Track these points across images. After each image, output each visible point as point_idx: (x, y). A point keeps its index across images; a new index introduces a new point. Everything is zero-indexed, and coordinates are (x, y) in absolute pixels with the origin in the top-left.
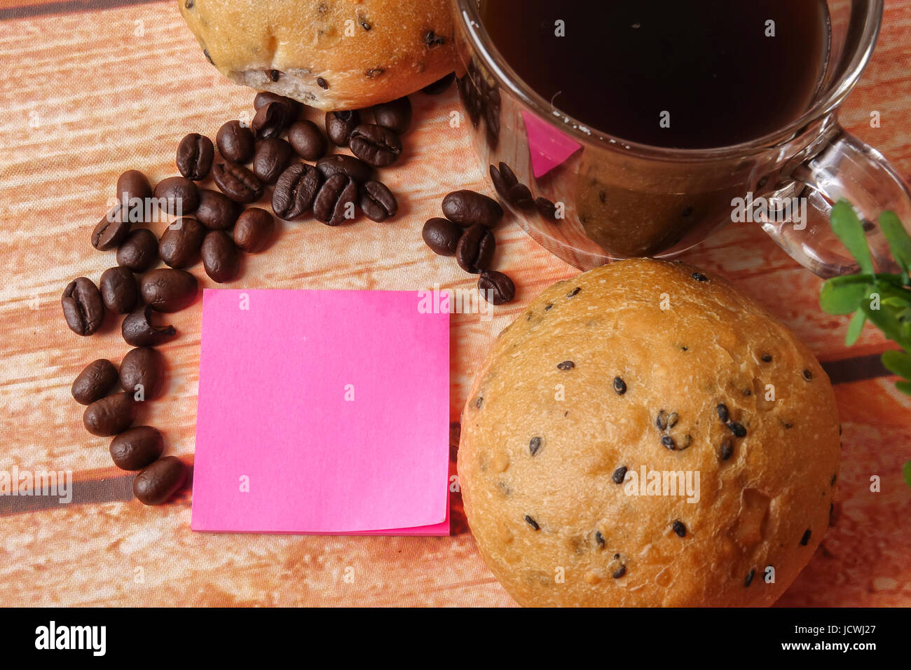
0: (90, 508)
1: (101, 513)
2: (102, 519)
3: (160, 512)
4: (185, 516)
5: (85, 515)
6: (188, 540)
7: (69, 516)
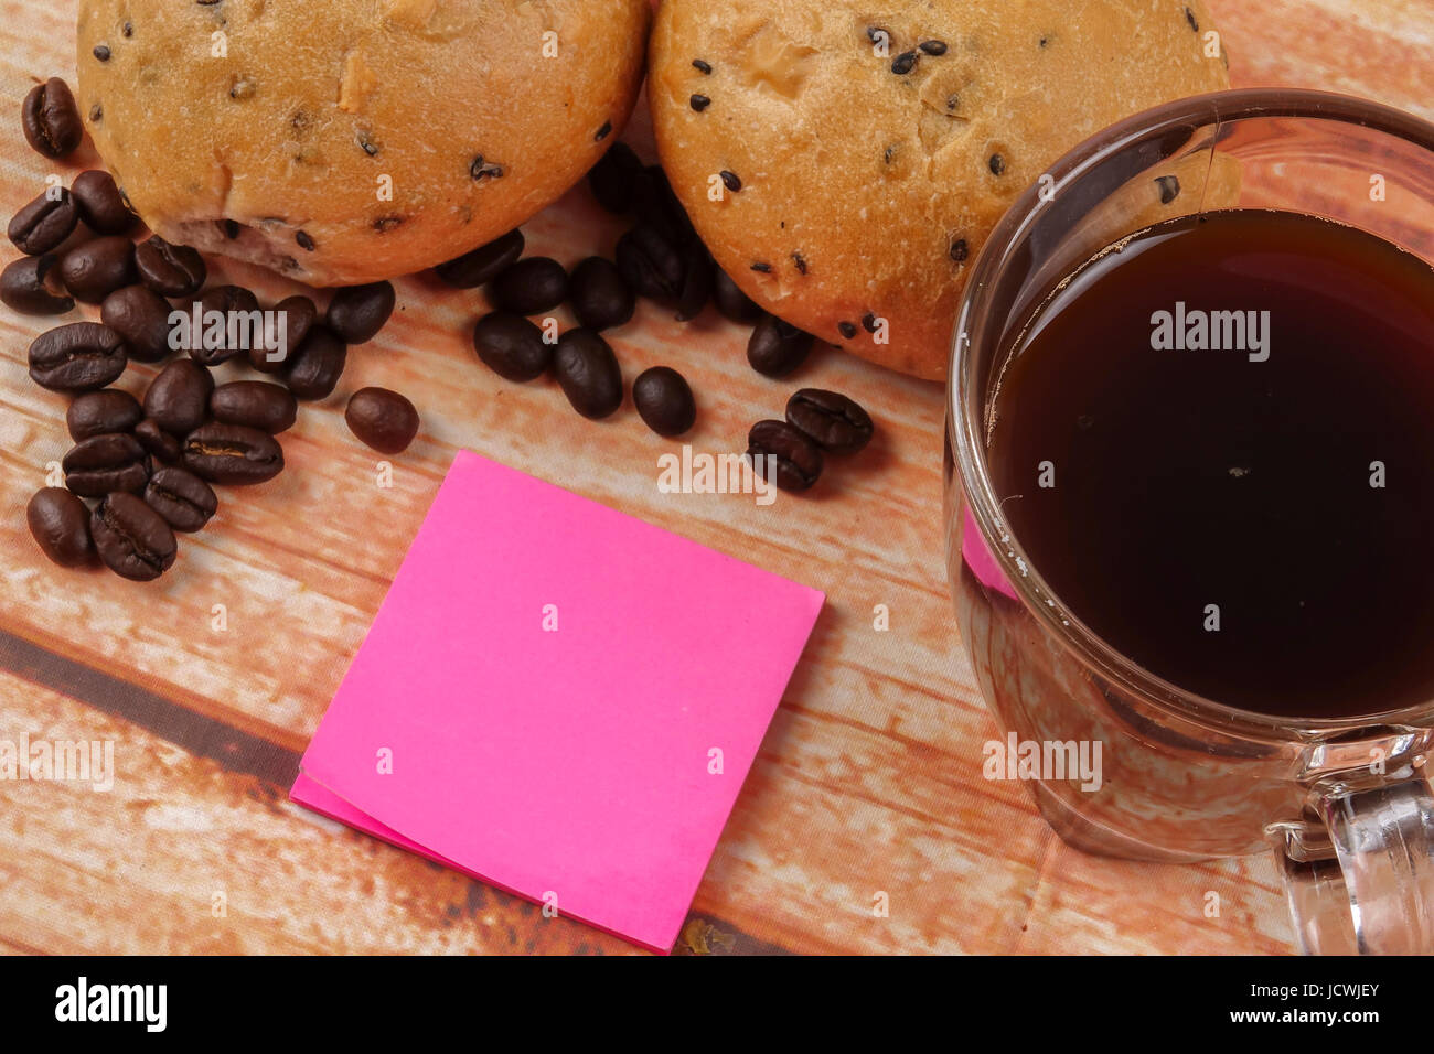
0: (140, 735)
1: (150, 750)
2: (147, 759)
3: (230, 797)
4: (260, 822)
5: (127, 741)
6: (242, 857)
7: (105, 729)
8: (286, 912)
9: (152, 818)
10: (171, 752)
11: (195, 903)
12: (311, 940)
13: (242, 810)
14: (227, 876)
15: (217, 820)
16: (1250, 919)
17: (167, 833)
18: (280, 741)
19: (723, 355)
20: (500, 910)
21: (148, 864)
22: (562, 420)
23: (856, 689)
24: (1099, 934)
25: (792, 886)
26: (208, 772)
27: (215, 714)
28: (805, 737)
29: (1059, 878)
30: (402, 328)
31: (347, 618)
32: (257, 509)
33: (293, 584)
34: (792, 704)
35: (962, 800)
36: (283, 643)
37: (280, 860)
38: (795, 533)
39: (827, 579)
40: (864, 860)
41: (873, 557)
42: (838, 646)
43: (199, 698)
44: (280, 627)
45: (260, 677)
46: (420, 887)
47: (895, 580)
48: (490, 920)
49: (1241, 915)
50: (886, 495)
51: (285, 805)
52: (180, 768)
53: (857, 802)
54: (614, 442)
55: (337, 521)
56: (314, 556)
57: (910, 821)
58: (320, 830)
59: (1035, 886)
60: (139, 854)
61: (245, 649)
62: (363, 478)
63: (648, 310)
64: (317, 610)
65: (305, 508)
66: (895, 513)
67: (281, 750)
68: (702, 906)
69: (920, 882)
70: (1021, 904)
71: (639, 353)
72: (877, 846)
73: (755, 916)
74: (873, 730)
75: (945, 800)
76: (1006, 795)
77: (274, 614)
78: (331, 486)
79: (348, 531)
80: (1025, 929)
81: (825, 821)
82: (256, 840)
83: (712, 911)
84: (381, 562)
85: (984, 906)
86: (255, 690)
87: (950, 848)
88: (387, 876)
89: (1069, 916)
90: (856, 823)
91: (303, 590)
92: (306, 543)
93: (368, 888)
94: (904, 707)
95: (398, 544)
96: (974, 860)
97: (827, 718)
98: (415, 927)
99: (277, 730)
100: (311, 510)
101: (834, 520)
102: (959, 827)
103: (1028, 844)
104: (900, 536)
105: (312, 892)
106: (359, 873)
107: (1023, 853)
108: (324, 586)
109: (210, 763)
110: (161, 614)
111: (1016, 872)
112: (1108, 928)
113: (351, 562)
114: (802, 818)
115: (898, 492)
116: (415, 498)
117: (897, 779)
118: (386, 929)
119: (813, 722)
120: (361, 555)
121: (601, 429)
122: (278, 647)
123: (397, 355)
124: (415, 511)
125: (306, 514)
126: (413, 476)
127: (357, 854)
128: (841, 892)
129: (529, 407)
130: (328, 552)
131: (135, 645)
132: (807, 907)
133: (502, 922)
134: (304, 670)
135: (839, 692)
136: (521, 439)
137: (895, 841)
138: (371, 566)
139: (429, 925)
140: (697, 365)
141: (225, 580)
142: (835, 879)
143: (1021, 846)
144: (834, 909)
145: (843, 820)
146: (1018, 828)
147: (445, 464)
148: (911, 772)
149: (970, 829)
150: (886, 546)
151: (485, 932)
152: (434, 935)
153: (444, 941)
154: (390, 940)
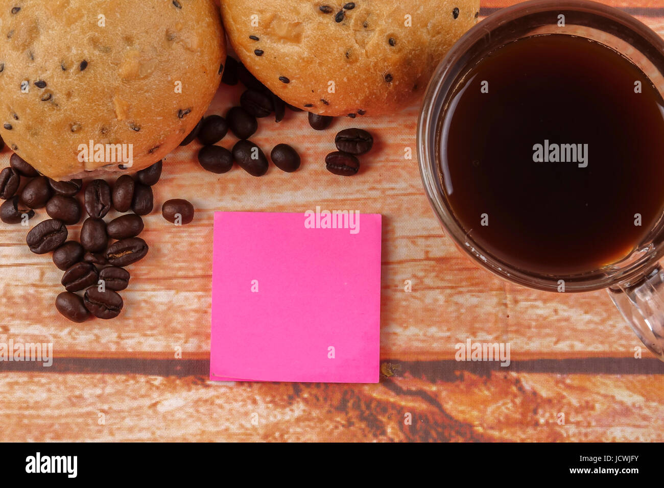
0: (141, 378)
1: (147, 382)
2: (148, 386)
3: (186, 388)
4: (202, 393)
5: (137, 382)
6: (202, 410)
7: (127, 380)
8: (227, 424)
9: (161, 409)
10: (156, 379)
11: (192, 435)
12: (242, 431)
13: (193, 391)
14: (199, 419)
15: (185, 399)
17: (169, 412)
18: (195, 358)
19: (300, 127)
20: (308, 391)
21: (167, 427)
22: (248, 181)
23: (407, 246)
24: (537, 307)
25: (414, 335)
26: (174, 381)
27: (166, 357)
28: (395, 273)
29: (513, 291)
30: (168, 168)
31: (199, 297)
32: (144, 267)
33: (172, 292)
34: (385, 262)
35: (465, 274)
36: (179, 318)
37: (216, 404)
38: (358, 191)
39: (378, 205)
40: (437, 314)
41: (393, 189)
42: (393, 231)
43: (157, 353)
44: (175, 312)
45: (177, 335)
46: (274, 393)
47: (405, 195)
48: (306, 395)
50: (387, 160)
51: (209, 382)
52: (162, 384)
53: (426, 292)
54: (272, 182)
55: (178, 259)
56: (176, 277)
57: (448, 291)
58: (227, 387)
59: (506, 298)
60: (162, 424)
61: (165, 326)
62: (180, 237)
63: (263, 121)
64: (187, 299)
65: (163, 259)
66: (394, 167)
67: (198, 361)
68: (383, 357)
69: (462, 314)
70: (503, 307)
71: (267, 140)
72: (440, 306)
73: (404, 353)
74: (420, 260)
75: (458, 277)
77: (170, 307)
78: (169, 246)
79: (184, 261)
80: (508, 317)
81: (416, 304)
82: (204, 401)
83: (388, 357)
84: (202, 269)
85: (490, 314)
86: (177, 341)
87: (468, 296)
88: (260, 394)
89: (523, 304)
90: (428, 300)
91: (177, 293)
92: (170, 273)
93: (255, 402)
94: (428, 246)
95: (206, 259)
96: (479, 297)
97: (401, 262)
98: (279, 410)
99: (193, 354)
100: (166, 259)
101: (371, 179)
102: (468, 286)
103: (496, 282)
104: (400, 176)
105: (234, 412)
106: (249, 398)
107: (496, 287)
108: (186, 288)
109: (173, 377)
110: (127, 326)
111: (496, 295)
112: (539, 303)
113: (191, 274)
114: (407, 307)
115: (391, 158)
116: (204, 237)
117: (437, 276)
118: (268, 415)
119: (396, 266)
120: (193, 269)
121: (265, 178)
122: (178, 320)
123: (171, 180)
124: (207, 242)
125: (165, 261)
126: (200, 228)
127: (245, 390)
128: (433, 330)
129: (233, 181)
130: (180, 273)
131: (122, 342)
132: (423, 341)
133: (311, 394)
134: (192, 326)
135: (402, 250)
136: (236, 196)
137: (446, 301)
138: (200, 272)
139: (284, 407)
140: (292, 136)
141: (146, 301)
142: (429, 326)
143: (494, 284)
144: (434, 338)
145: (423, 301)
146: (490, 277)
147: (210, 218)
148: (441, 271)
149: (472, 285)
150: (396, 182)
151: (306, 401)
152: (287, 410)
153: (292, 410)
154: (272, 419)
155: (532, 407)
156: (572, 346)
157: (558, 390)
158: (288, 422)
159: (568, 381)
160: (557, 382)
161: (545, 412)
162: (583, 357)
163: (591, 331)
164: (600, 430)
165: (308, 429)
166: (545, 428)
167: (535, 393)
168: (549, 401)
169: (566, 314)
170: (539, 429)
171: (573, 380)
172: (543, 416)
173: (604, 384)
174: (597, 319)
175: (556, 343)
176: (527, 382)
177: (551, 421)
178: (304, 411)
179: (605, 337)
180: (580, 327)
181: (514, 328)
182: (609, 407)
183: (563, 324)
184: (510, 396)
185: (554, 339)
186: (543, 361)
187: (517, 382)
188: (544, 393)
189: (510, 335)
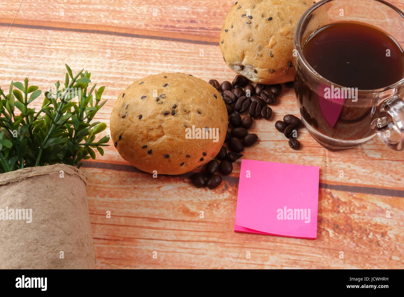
3: (175, 182)
4: (182, 184)
6: (181, 191)
8: (192, 198)
12: (199, 202)
13: (178, 183)
14: (179, 195)
15: (174, 186)
16: (366, 155)
20: (232, 188)
21: (164, 197)
23: (282, 135)
24: (340, 164)
28: (276, 145)
29: (329, 157)
35: (308, 148)
37: (188, 190)
48: (230, 190)
49: (364, 155)
51: (186, 180)
52: (164, 179)
53: (290, 153)
57: (300, 154)
59: (326, 159)
69: (305, 163)
70: (325, 163)
72: (296, 159)
76: (315, 146)
80: (327, 167)
81: (285, 158)
82: (183, 188)
85: (318, 165)
87: (309, 157)
89: (334, 163)
90: (291, 157)
93: (206, 190)
96: (314, 158)
97: (279, 141)
98: (217, 195)
102: (309, 153)
103: (322, 153)
105: (196, 194)
111: (322, 158)
112: (342, 163)
114: (281, 158)
119: (277, 142)
133: (233, 190)
137: (299, 158)
139: (220, 194)
145: (288, 157)
146: (319, 150)
149: (311, 153)
151: (230, 192)
152: (221, 195)
153: (223, 195)
154: (213, 198)
155: (337, 204)
156: (356, 181)
157: (350, 199)
158: (221, 200)
159: (354, 196)
160: (349, 195)
161: (343, 207)
162: (362, 186)
163: (366, 176)
164: (369, 218)
165: (230, 204)
166: (343, 214)
167: (338, 199)
168: (345, 203)
169: (354, 168)
170: (340, 214)
171: (356, 195)
172: (342, 209)
173: (372, 198)
174: (368, 171)
175: (349, 179)
176: (335, 194)
177: (346, 212)
178: (229, 196)
179: (372, 179)
180: (360, 174)
181: (329, 171)
182: (373, 209)
183: (353, 172)
184: (326, 199)
185: (348, 178)
186: (342, 186)
187: (330, 193)
188: (343, 200)
189: (327, 174)
